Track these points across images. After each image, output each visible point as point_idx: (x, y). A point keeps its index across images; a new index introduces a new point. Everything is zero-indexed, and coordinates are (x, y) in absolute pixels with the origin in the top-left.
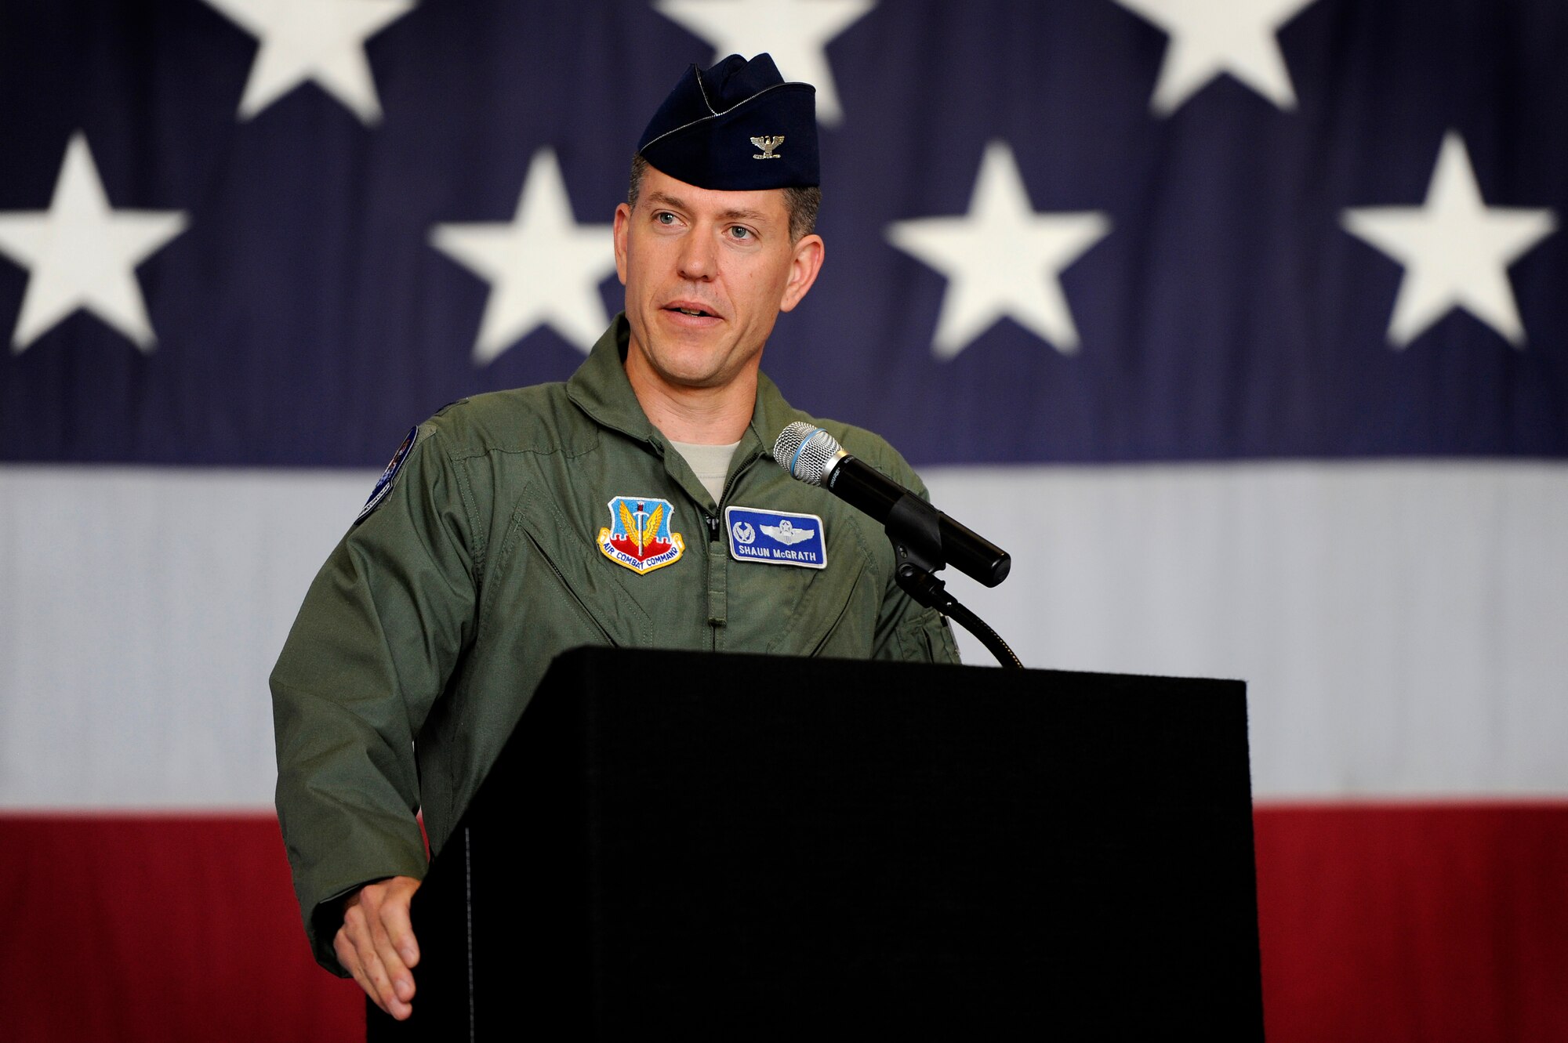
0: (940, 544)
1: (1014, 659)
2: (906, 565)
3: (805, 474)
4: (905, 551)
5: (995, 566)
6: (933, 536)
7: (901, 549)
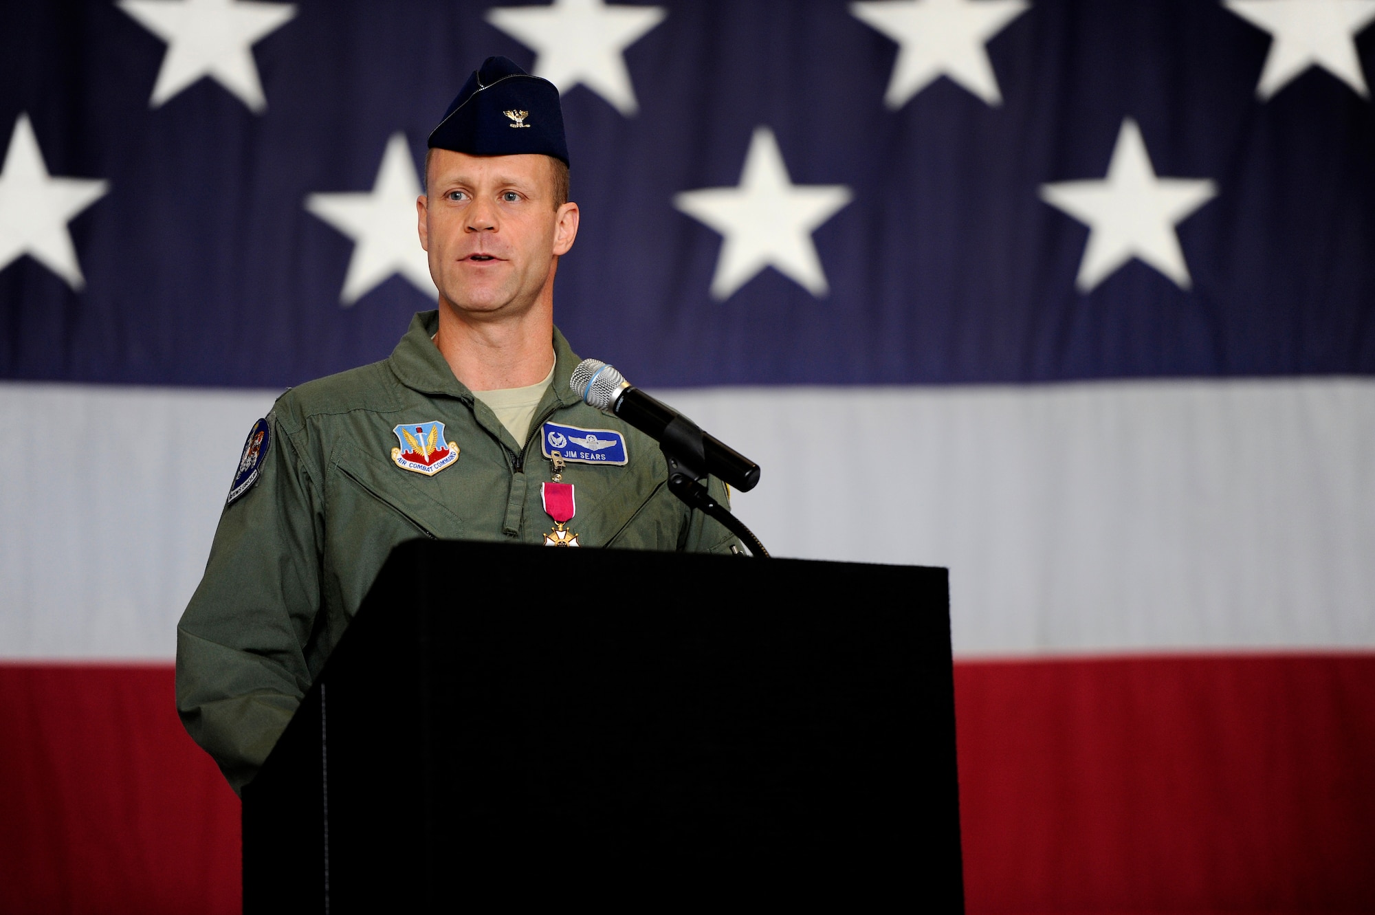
0: (704, 458)
1: (763, 550)
2: (676, 474)
3: (596, 401)
4: (675, 463)
5: (748, 475)
6: (698, 451)
7: (673, 462)
